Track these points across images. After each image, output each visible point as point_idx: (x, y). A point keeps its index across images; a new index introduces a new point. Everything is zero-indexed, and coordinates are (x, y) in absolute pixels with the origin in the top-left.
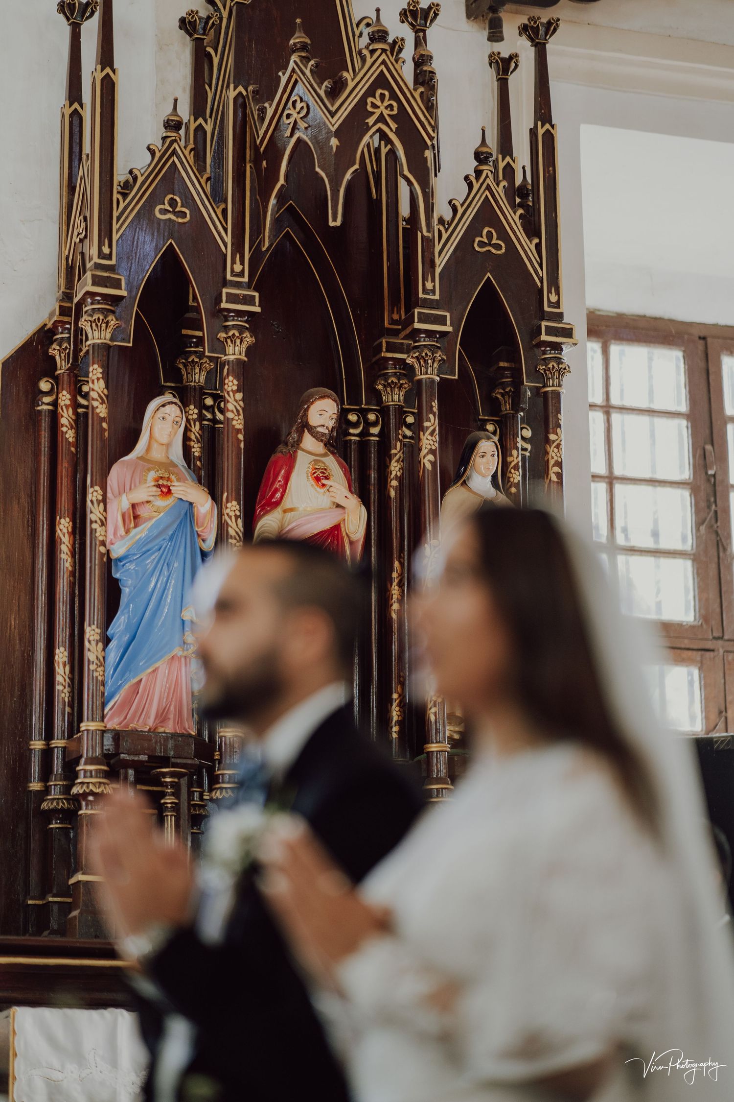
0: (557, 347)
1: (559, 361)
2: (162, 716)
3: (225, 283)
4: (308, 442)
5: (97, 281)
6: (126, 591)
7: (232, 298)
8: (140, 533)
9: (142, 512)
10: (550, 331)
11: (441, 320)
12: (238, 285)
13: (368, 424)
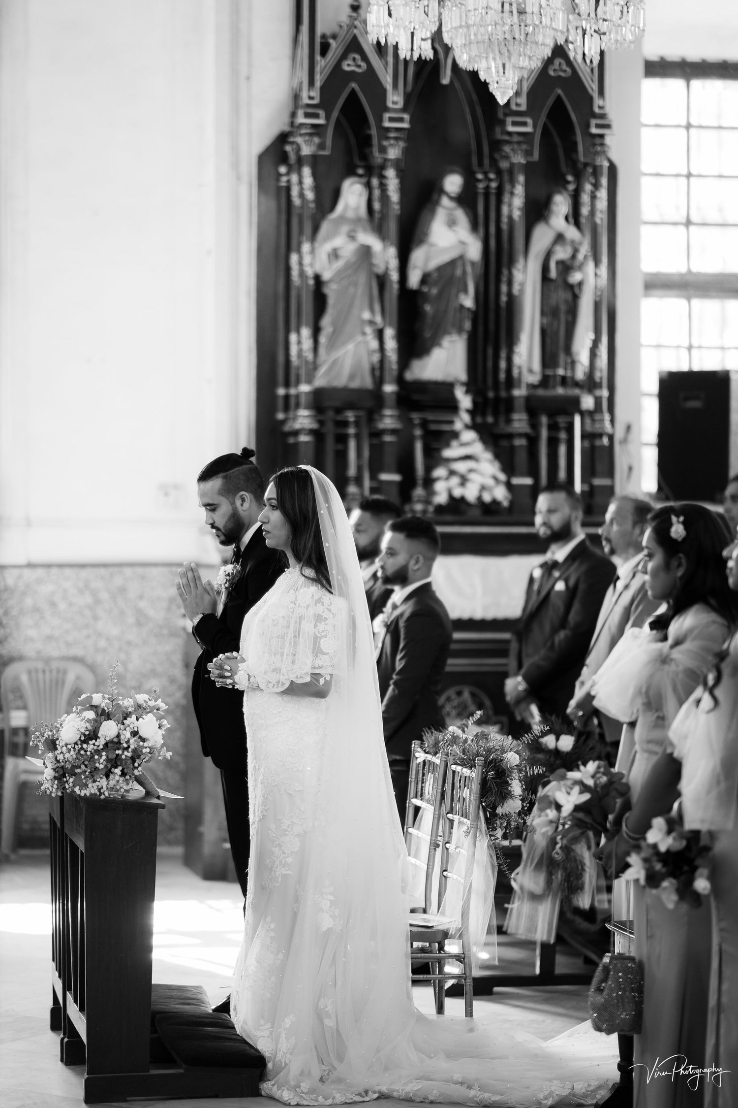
0: (602, 136)
1: (602, 145)
2: (352, 377)
3: (387, 109)
4: (445, 201)
5: (307, 115)
6: (331, 301)
7: (391, 120)
8: (339, 264)
9: (340, 253)
10: (598, 126)
11: (524, 124)
12: (395, 110)
13: (490, 180)
